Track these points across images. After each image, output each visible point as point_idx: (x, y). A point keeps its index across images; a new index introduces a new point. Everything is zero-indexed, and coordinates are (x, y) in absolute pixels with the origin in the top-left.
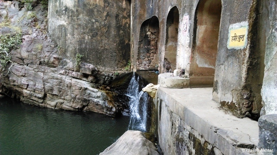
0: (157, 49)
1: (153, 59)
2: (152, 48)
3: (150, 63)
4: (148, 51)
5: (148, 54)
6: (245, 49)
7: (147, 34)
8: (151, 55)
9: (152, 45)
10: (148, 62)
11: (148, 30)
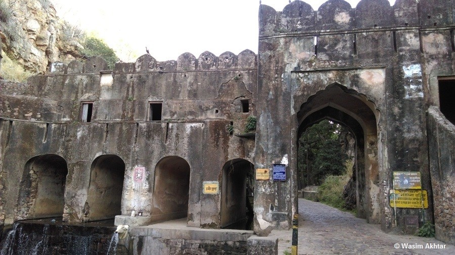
0: (37, 192)
1: (31, 205)
2: (33, 191)
3: (28, 211)
4: (28, 193)
5: (28, 199)
6: (218, 195)
7: (30, 173)
8: (31, 199)
9: (33, 187)
10: (26, 209)
11: (31, 168)
